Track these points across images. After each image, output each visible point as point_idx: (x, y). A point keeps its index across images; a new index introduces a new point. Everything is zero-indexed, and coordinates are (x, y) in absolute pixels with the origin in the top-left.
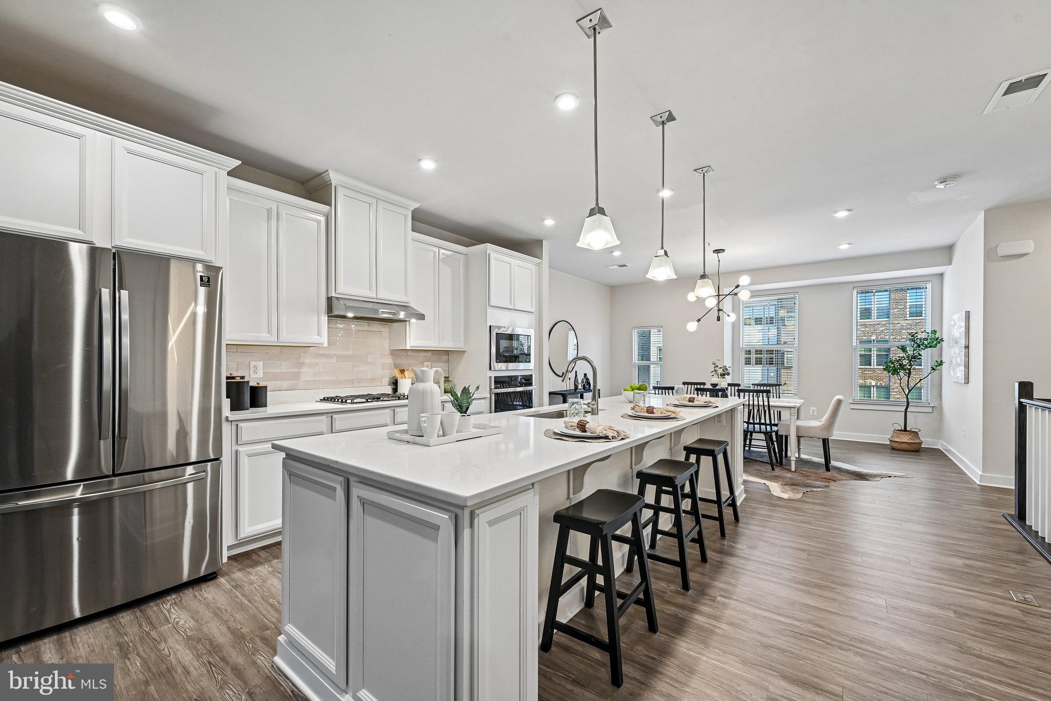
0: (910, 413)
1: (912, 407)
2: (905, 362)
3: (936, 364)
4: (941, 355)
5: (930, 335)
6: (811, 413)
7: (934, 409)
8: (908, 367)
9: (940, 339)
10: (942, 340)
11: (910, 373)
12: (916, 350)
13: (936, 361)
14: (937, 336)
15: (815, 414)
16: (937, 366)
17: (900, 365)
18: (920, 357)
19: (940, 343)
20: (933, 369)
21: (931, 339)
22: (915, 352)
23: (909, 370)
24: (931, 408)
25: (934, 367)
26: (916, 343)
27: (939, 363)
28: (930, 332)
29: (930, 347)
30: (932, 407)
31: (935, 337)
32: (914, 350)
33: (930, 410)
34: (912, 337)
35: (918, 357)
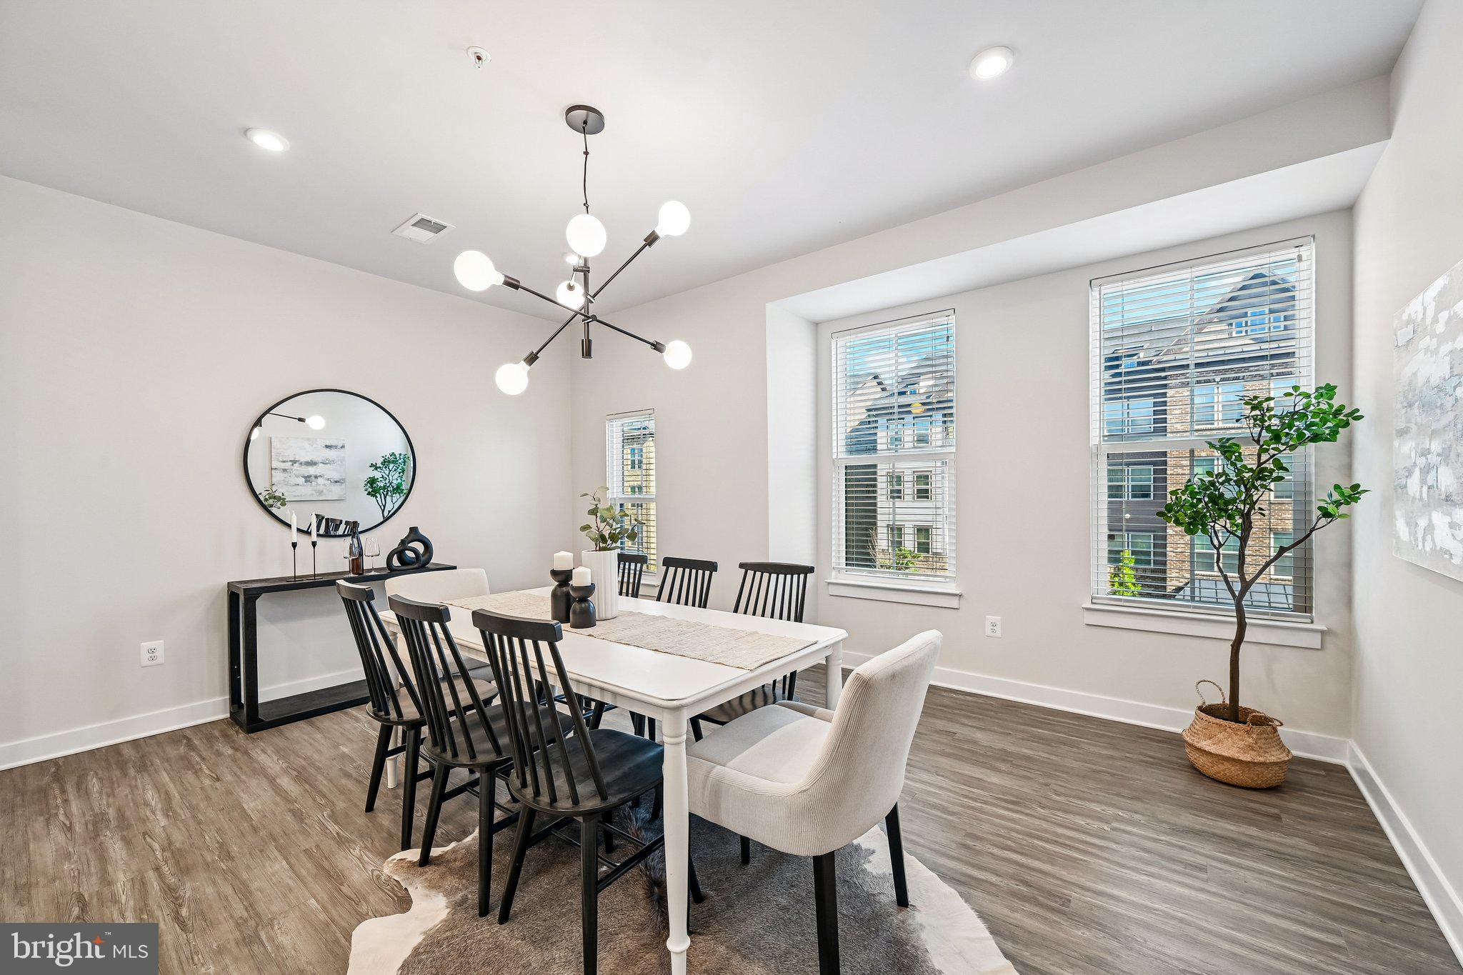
0: (1250, 646)
1: (1254, 629)
2: (1229, 492)
3: (1336, 497)
4: (1349, 468)
5: (1314, 401)
6: (988, 632)
7: (1328, 639)
8: (1241, 506)
9: (1346, 411)
10: (1355, 415)
11: (1247, 527)
12: (1267, 450)
13: (1337, 487)
14: (1336, 403)
15: (998, 634)
16: (1338, 504)
17: (1214, 500)
18: (1281, 473)
19: (1347, 424)
20: (1326, 514)
21: (1315, 414)
22: (1264, 457)
23: (1246, 517)
24: (1319, 636)
25: (1331, 508)
26: (1268, 429)
27: (1348, 492)
28: (1312, 391)
29: (1316, 438)
30: (1322, 632)
31: (1331, 406)
32: (1262, 450)
33: (1315, 641)
34: (1253, 409)
35: (1275, 475)
